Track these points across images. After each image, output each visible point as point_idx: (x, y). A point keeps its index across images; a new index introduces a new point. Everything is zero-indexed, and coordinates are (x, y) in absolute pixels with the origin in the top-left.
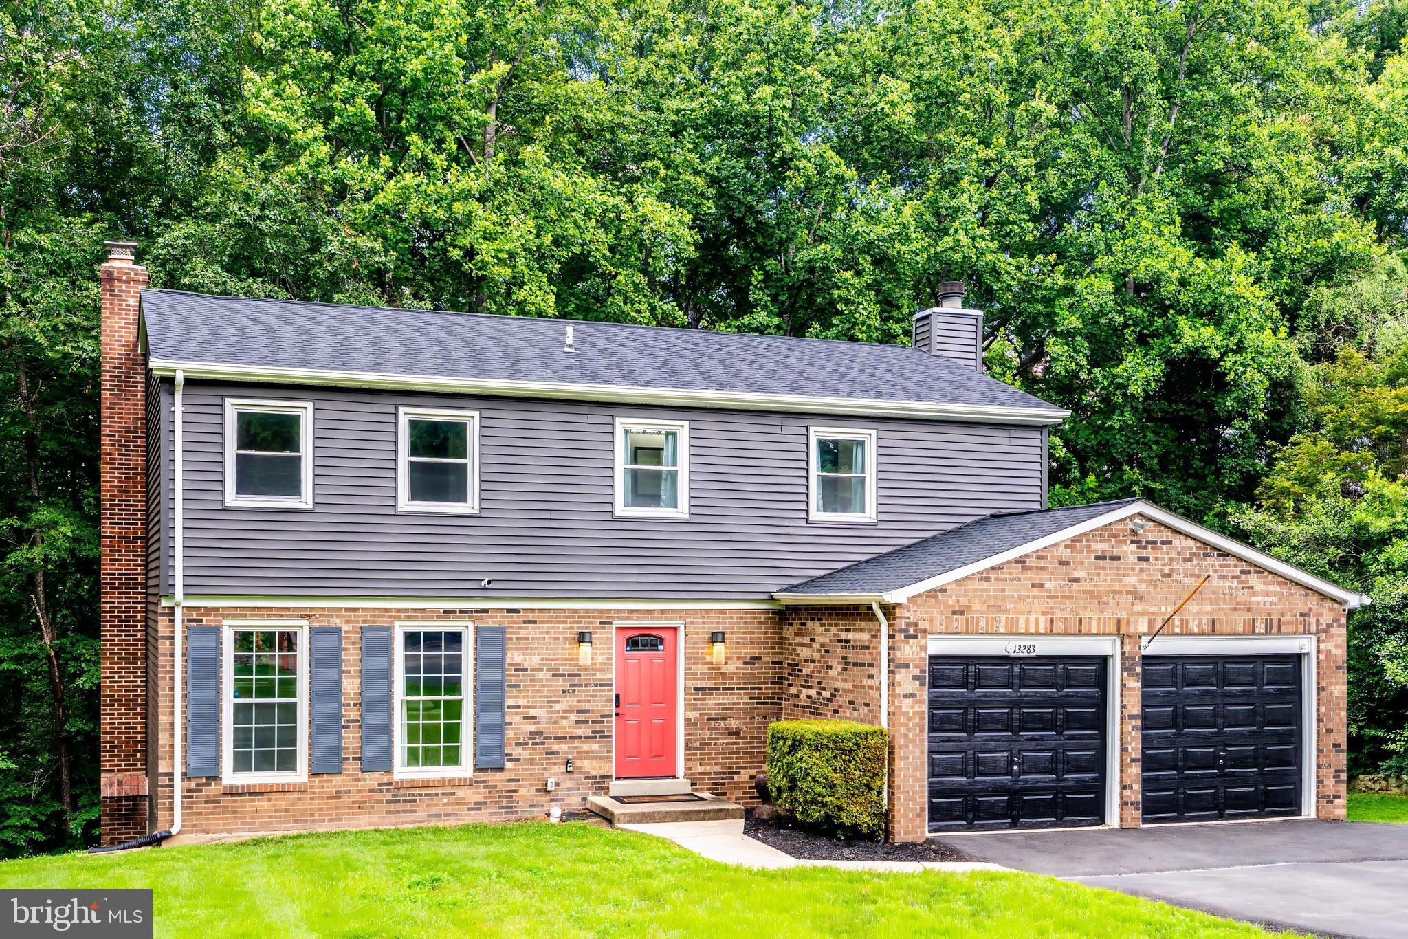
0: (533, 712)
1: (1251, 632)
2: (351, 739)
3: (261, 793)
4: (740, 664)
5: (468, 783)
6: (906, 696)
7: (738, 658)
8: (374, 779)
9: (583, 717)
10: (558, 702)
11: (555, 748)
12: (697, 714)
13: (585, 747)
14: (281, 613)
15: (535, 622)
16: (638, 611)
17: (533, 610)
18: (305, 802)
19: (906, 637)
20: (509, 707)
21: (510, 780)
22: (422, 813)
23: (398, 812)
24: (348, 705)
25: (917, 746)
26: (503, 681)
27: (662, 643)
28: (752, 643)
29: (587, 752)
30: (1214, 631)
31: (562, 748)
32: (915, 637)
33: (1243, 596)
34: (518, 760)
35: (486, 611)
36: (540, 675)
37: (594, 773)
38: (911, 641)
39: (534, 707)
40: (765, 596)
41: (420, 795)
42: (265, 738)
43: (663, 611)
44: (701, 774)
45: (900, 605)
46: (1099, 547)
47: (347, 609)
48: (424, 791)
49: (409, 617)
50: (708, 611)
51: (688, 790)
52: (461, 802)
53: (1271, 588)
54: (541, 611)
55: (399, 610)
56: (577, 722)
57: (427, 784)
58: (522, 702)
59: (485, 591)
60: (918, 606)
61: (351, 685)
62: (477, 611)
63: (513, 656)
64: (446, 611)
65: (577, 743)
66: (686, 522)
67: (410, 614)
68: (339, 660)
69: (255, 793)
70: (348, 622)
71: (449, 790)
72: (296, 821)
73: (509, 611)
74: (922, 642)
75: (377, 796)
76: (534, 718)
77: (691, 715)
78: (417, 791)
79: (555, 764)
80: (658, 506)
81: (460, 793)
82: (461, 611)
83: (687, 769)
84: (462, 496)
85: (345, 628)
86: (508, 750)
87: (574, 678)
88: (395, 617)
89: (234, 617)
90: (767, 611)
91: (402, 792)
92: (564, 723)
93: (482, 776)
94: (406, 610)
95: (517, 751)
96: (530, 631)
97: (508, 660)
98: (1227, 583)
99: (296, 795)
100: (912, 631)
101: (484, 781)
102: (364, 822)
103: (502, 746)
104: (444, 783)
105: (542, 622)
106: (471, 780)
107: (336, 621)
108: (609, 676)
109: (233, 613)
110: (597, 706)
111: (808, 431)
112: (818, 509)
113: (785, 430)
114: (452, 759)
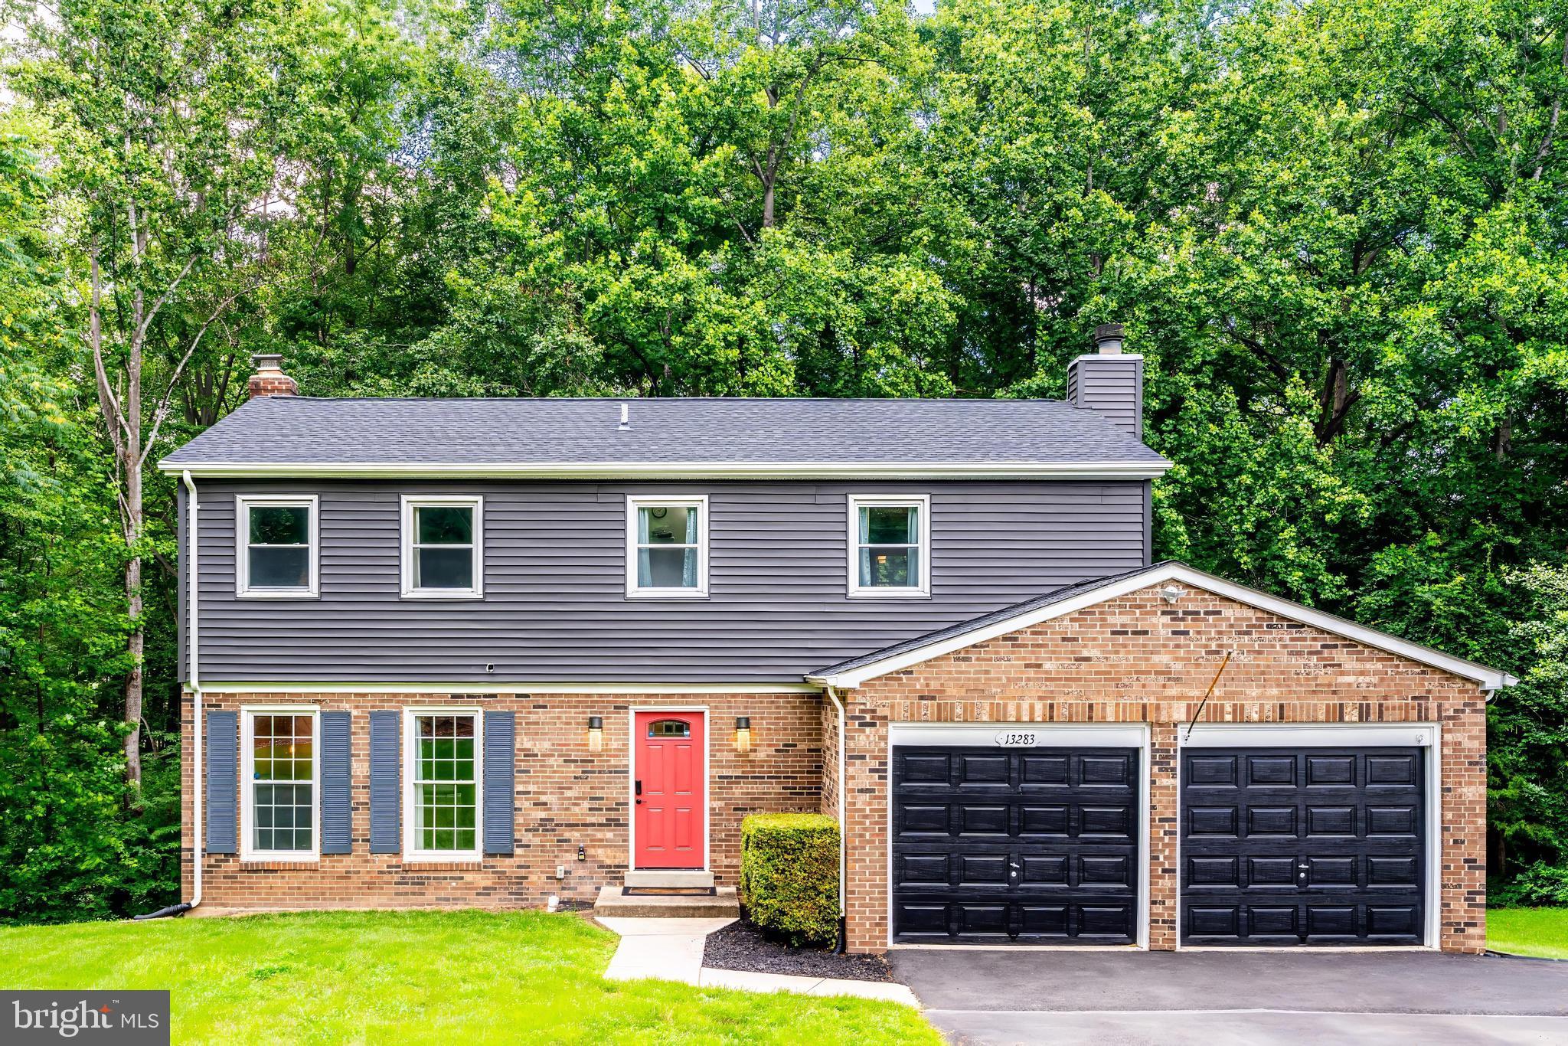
0: (543, 798)
1: (1337, 716)
2: (360, 822)
3: (276, 871)
4: (771, 751)
5: (476, 868)
6: (861, 791)
7: (769, 745)
8: (383, 860)
9: (596, 804)
10: (570, 788)
11: (567, 835)
12: (722, 804)
13: (599, 835)
14: (293, 698)
15: (545, 707)
16: (656, 695)
17: (543, 695)
18: (316, 881)
19: (860, 725)
20: (518, 793)
21: (519, 867)
22: (430, 896)
23: (406, 894)
24: (357, 787)
25: (876, 848)
26: (513, 766)
27: (688, 729)
28: (785, 729)
29: (601, 840)
30: (1282, 715)
31: (574, 835)
32: (873, 725)
33: (1324, 676)
34: (528, 846)
35: (494, 696)
36: (551, 761)
37: (608, 862)
38: (868, 729)
39: (545, 793)
40: (800, 680)
41: (428, 878)
42: (284, 817)
43: (683, 696)
44: (727, 866)
45: (854, 691)
46: (1117, 620)
47: (357, 695)
48: (432, 875)
49: (417, 702)
50: (734, 695)
51: (711, 883)
52: (469, 887)
53: (1369, 666)
54: (552, 695)
55: (407, 695)
56: (590, 809)
57: (435, 868)
58: (532, 788)
59: (492, 674)
60: (876, 691)
61: (360, 769)
62: (485, 696)
63: (523, 742)
64: (455, 696)
65: (590, 831)
66: (705, 602)
67: (418, 699)
68: (349, 745)
69: (270, 870)
70: (357, 707)
71: (458, 874)
72: (308, 899)
73: (518, 696)
74: (882, 731)
75: (386, 878)
76: (545, 804)
77: (717, 804)
78: (425, 875)
79: (567, 851)
80: (681, 585)
81: (469, 877)
82: (469, 696)
83: (713, 861)
84: (467, 582)
85: (354, 713)
86: (517, 836)
87: (587, 765)
88: (403, 702)
89: (249, 702)
90: (802, 696)
91: (410, 875)
92: (576, 810)
93: (491, 861)
94: (414, 695)
95: (527, 838)
96: (540, 715)
97: (518, 746)
98: (1302, 662)
99: (308, 874)
100: (868, 720)
101: (493, 867)
102: (376, 902)
103: (512, 831)
104: (452, 867)
105: (553, 707)
106: (479, 865)
107: (345, 706)
108: (624, 762)
109: (249, 699)
110: (612, 793)
111: (847, 499)
112: (862, 584)
113: (820, 500)
114: (468, 842)
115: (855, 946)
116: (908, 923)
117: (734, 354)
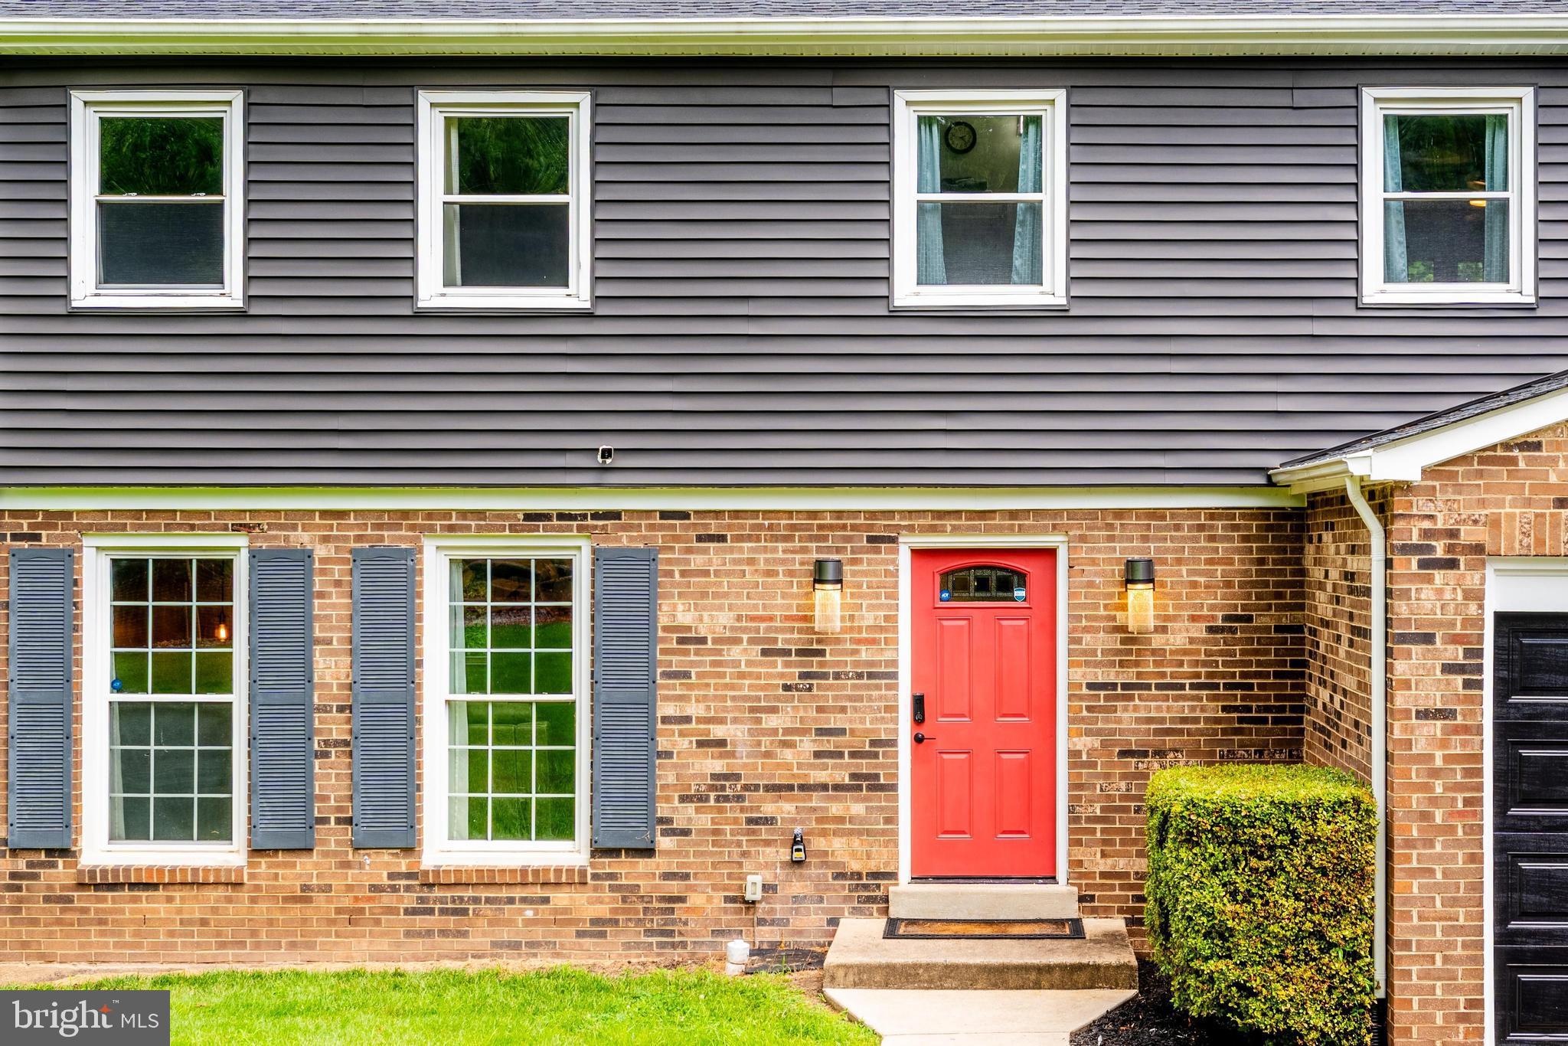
0: (718, 732)
2: (331, 781)
3: (154, 886)
4: (1199, 631)
5: (576, 880)
6: (1425, 715)
7: (1193, 619)
8: (378, 866)
9: (829, 744)
10: (773, 710)
11: (768, 809)
12: (1095, 742)
13: (835, 809)
14: (192, 521)
15: (722, 538)
16: (957, 514)
17: (718, 514)
18: (239, 907)
20: (666, 720)
21: (667, 876)
22: (479, 937)
23: (429, 933)
24: (325, 709)
26: (651, 664)
27: (1023, 584)
28: (1228, 584)
29: (841, 820)
31: (783, 809)
34: (686, 832)
35: (615, 515)
36: (735, 653)
37: (855, 866)
39: (721, 721)
40: (1260, 480)
41: (476, 900)
42: (174, 773)
43: (1013, 514)
44: (1104, 875)
47: (325, 514)
48: (483, 894)
49: (451, 528)
50: (1120, 513)
51: (1072, 911)
52: (562, 919)
54: (736, 514)
55: (430, 514)
56: (818, 755)
57: (488, 879)
58: (694, 710)
59: (610, 469)
61: (331, 670)
62: (596, 516)
63: (675, 612)
64: (529, 516)
65: (816, 800)
66: (1058, 314)
67: (452, 523)
68: (306, 620)
69: (144, 884)
70: (325, 539)
71: (538, 892)
72: (222, 945)
73: (665, 515)
75: (387, 899)
76: (722, 743)
77: (1084, 743)
78: (470, 893)
79: (767, 843)
80: (1007, 280)
81: (560, 898)
82: (562, 516)
83: (1076, 863)
84: (556, 273)
85: (321, 551)
86: (662, 810)
87: (810, 659)
88: (423, 529)
89: (101, 529)
90: (1262, 513)
91: (437, 893)
92: (788, 755)
93: (607, 865)
94: (446, 514)
95: (685, 815)
96: (712, 557)
97: (663, 620)
99: (221, 892)
101: (612, 876)
102: (359, 952)
103: (650, 800)
104: (525, 878)
105: (739, 538)
106: (583, 872)
107: (301, 538)
108: (888, 656)
109: (99, 522)
110: (861, 722)
111: (1358, 96)
112: (1389, 277)
113: (1301, 98)
114: (559, 822)
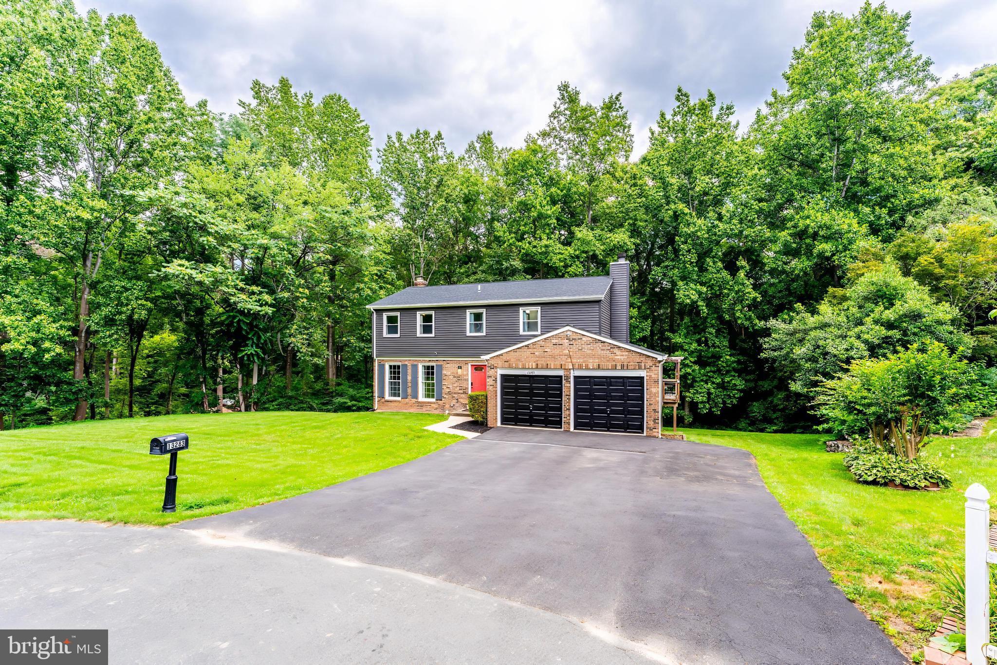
1: (614, 368)
2: (409, 391)
3: (393, 402)
5: (434, 403)
6: (491, 385)
8: (414, 400)
13: (461, 396)
14: (397, 361)
15: (449, 363)
16: (475, 360)
17: (449, 360)
18: (401, 405)
20: (443, 385)
21: (443, 403)
22: (424, 409)
23: (419, 409)
24: (409, 382)
26: (443, 378)
27: (483, 369)
30: (599, 368)
31: (455, 396)
32: (495, 369)
33: (611, 356)
34: (445, 398)
35: (438, 360)
36: (450, 377)
37: (463, 403)
39: (449, 385)
41: (425, 405)
42: (394, 389)
43: (480, 361)
46: (554, 341)
47: (409, 360)
49: (422, 362)
52: (433, 408)
53: (624, 353)
54: (451, 360)
57: (426, 403)
58: (446, 383)
59: (436, 356)
60: (494, 360)
61: (409, 378)
62: (436, 361)
63: (444, 372)
64: (429, 361)
65: (459, 395)
66: (485, 336)
68: (407, 372)
70: (409, 363)
71: (430, 404)
72: (399, 409)
73: (444, 361)
74: (497, 370)
75: (415, 404)
76: (449, 388)
79: (454, 400)
81: (432, 405)
82: (433, 361)
84: (432, 333)
87: (458, 378)
88: (419, 362)
92: (456, 389)
93: (437, 401)
94: (421, 360)
95: (445, 396)
96: (448, 365)
98: (605, 352)
99: (399, 403)
100: (493, 367)
101: (438, 403)
102: (412, 410)
103: (442, 394)
104: (428, 403)
105: (451, 363)
107: (406, 363)
108: (468, 378)
109: (387, 361)
110: (464, 386)
112: (524, 331)
113: (510, 310)
114: (433, 397)
115: (489, 425)
116: (505, 421)
117: (562, 264)
